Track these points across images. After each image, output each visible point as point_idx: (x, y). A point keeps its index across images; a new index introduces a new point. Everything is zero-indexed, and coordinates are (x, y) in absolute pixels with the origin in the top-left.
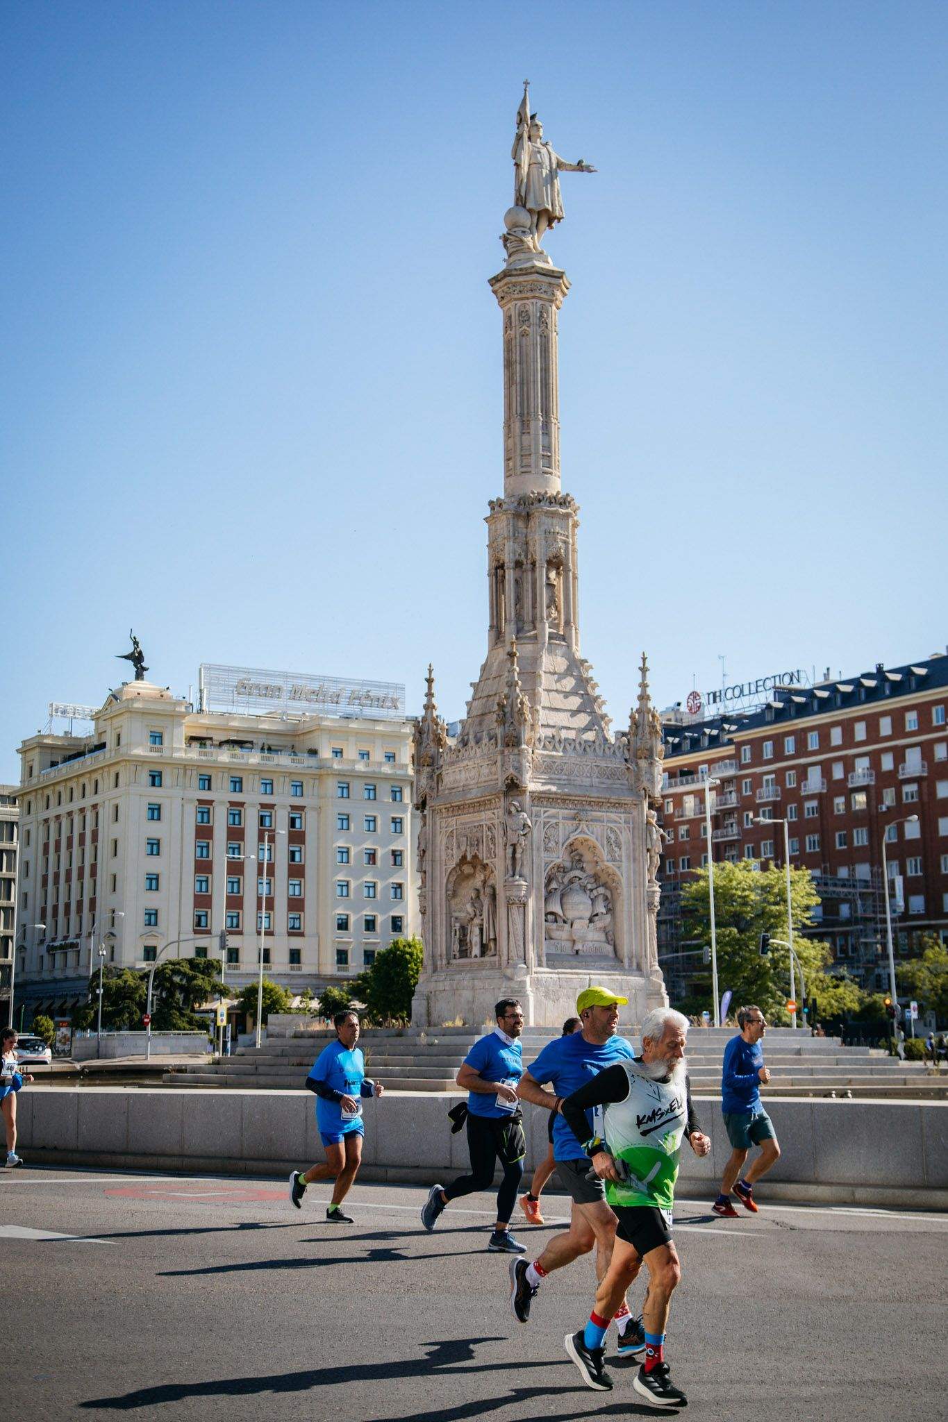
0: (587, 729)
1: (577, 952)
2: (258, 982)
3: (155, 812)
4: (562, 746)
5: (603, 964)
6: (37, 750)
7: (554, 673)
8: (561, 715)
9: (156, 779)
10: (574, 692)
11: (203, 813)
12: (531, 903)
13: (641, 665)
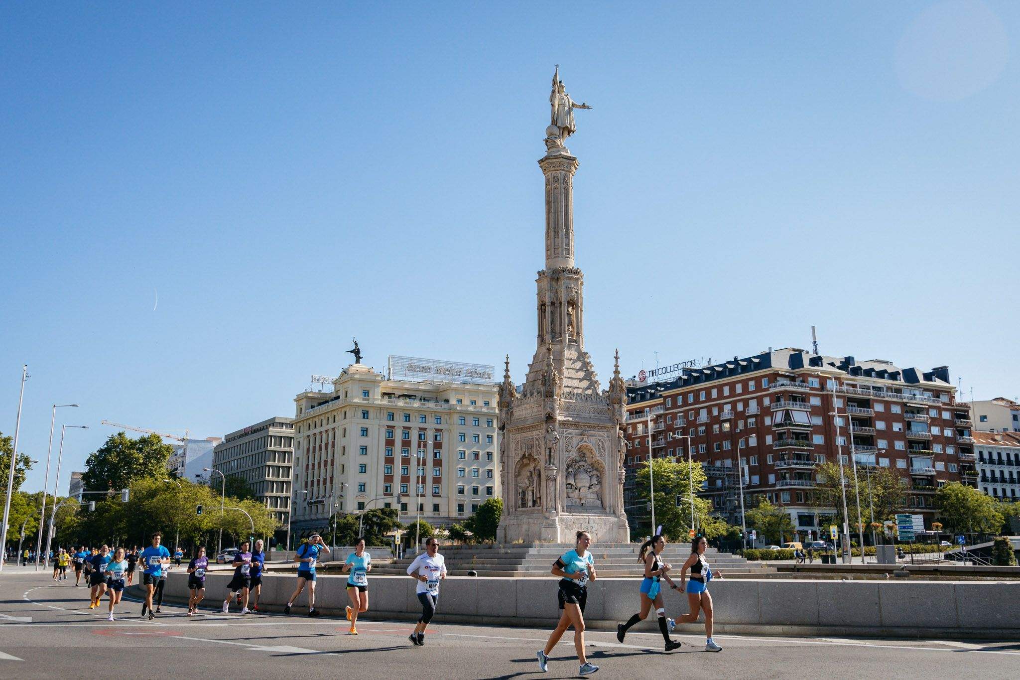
0: (588, 388)
1: (582, 504)
2: (417, 521)
3: (365, 432)
4: (575, 397)
5: (595, 511)
6: (305, 400)
7: (571, 359)
8: (574, 381)
9: (365, 415)
10: (581, 369)
11: (389, 432)
12: (559, 479)
13: (615, 356)
